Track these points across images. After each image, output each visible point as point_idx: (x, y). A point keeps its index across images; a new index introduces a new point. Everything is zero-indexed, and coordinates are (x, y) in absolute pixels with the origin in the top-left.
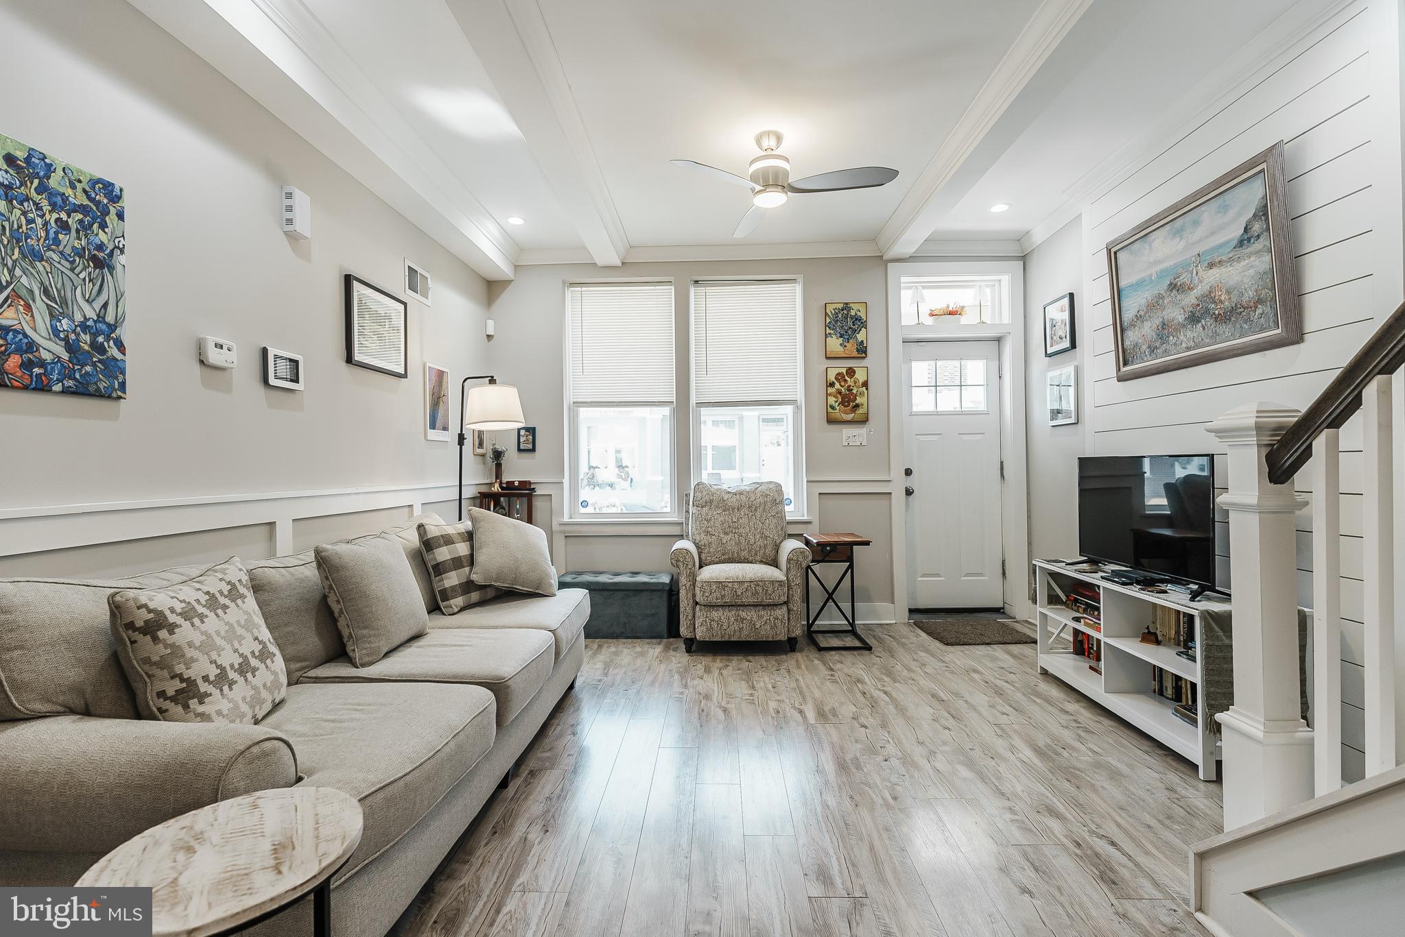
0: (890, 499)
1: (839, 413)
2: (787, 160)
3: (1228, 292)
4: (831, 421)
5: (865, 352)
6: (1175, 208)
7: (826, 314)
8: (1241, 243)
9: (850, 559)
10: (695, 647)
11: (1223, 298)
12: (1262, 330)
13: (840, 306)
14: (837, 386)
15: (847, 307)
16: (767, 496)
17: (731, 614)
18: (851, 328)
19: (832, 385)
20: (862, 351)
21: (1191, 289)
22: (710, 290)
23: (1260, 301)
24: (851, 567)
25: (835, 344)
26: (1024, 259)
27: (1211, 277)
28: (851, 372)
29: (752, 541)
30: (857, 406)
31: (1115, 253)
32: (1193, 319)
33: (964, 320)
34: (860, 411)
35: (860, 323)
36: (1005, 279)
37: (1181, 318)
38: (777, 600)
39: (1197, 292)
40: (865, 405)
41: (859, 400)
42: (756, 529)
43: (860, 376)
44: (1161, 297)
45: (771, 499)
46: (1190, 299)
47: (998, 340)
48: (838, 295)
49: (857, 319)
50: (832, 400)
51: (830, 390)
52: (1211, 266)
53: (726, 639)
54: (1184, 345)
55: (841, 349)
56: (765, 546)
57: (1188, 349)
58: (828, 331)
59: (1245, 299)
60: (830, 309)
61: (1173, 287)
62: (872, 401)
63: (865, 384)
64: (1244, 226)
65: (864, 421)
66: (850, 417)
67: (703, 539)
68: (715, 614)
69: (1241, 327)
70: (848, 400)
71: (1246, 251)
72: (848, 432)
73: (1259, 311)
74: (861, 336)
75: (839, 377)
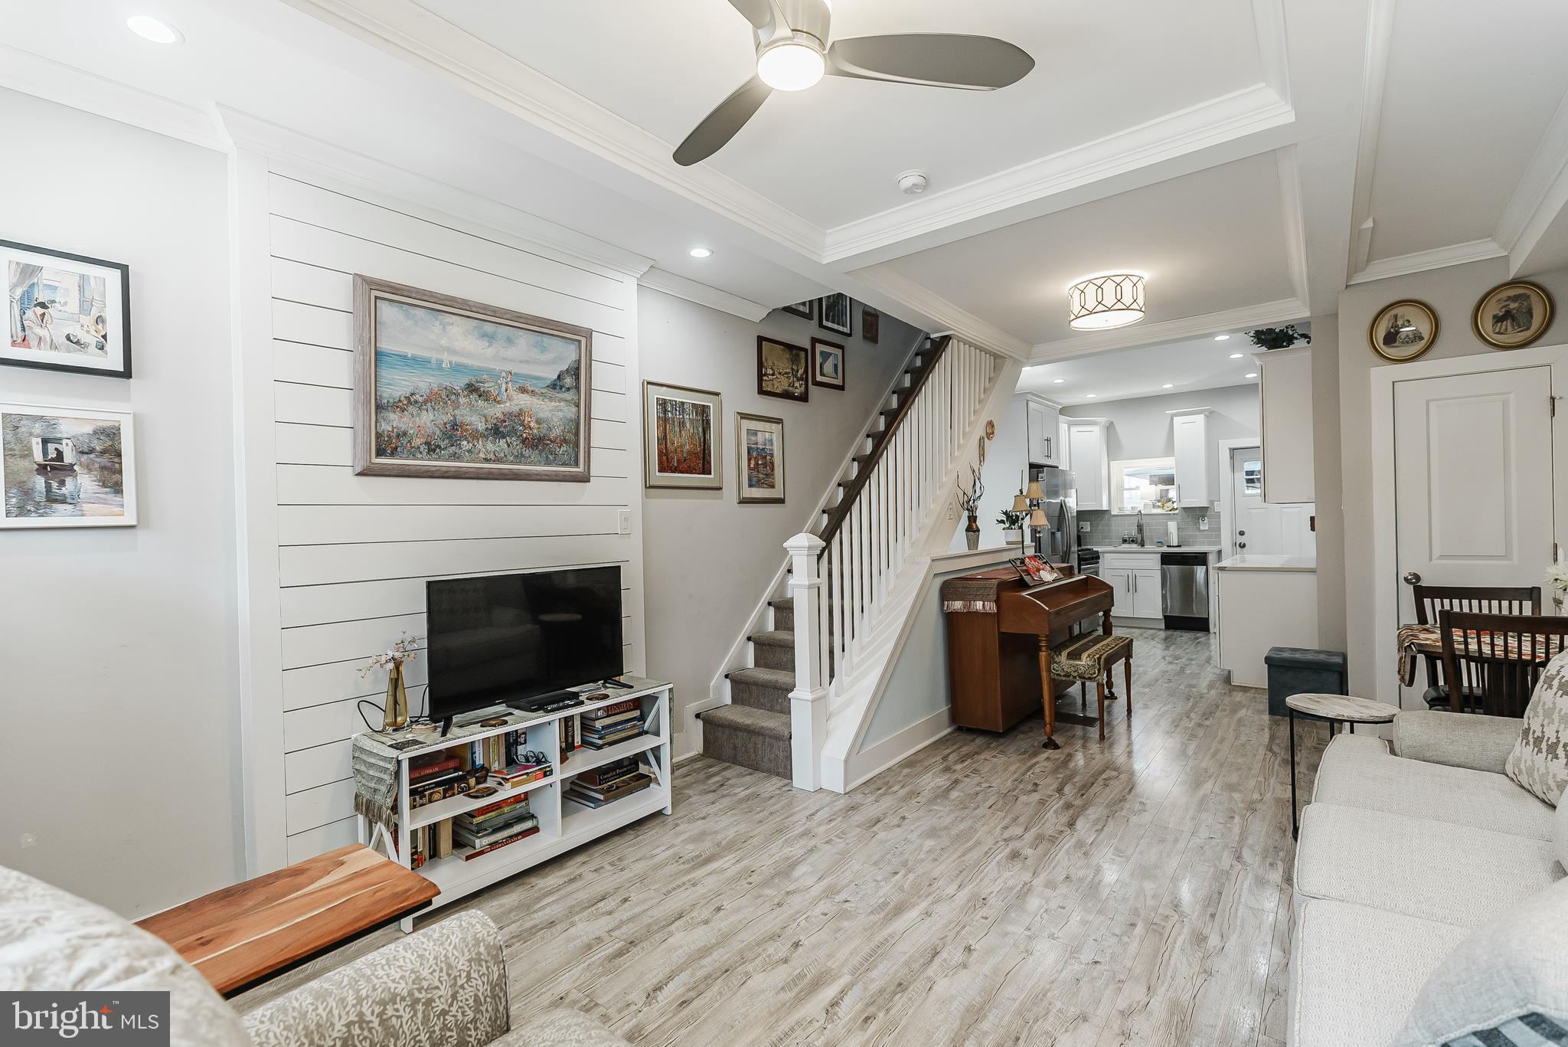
3: (538, 422)
8: (554, 386)
11: (532, 424)
12: (564, 464)
21: (499, 402)
23: (565, 441)
27: (523, 401)
31: (377, 299)
32: (496, 432)
37: (481, 426)
39: (507, 407)
44: (451, 392)
46: (496, 411)
52: (523, 390)
54: (482, 455)
57: (487, 460)
59: (552, 436)
61: (472, 388)
64: (558, 373)
69: (547, 457)
71: (557, 395)
73: (564, 448)
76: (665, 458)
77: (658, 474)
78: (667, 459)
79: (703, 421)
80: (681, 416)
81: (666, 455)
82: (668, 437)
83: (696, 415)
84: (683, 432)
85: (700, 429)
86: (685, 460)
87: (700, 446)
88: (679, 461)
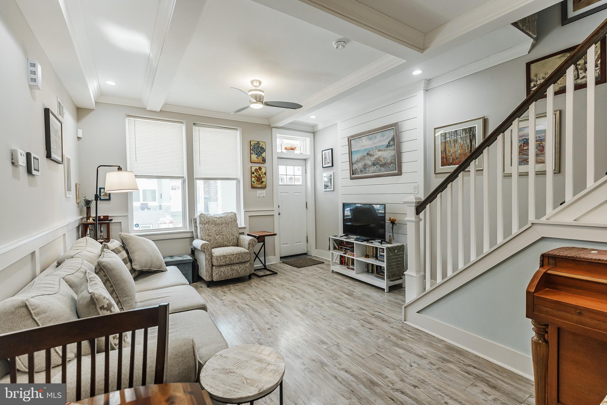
0: (274, 217)
1: (256, 184)
2: (263, 92)
3: (384, 159)
4: (253, 187)
5: (265, 161)
6: (369, 132)
7: (251, 145)
8: (387, 146)
9: (264, 241)
10: (211, 284)
11: (382, 160)
12: (392, 171)
13: (256, 142)
14: (255, 174)
15: (258, 143)
16: (232, 218)
17: (229, 268)
18: (260, 151)
19: (253, 173)
20: (264, 161)
21: (374, 156)
22: (200, 128)
23: (392, 163)
24: (264, 244)
25: (254, 157)
26: (314, 133)
27: (380, 154)
28: (260, 168)
29: (228, 237)
30: (262, 182)
31: (350, 140)
32: (374, 164)
33: (297, 152)
34: (264, 184)
35: (263, 150)
36: (308, 140)
37: (370, 164)
38: (247, 260)
39: (376, 157)
40: (265, 181)
41: (263, 180)
42: (229, 232)
43: (263, 170)
44: (364, 156)
45: (232, 219)
46: (373, 159)
47: (305, 160)
48: (256, 138)
49: (262, 148)
50: (253, 179)
51: (253, 175)
52: (379, 150)
53: (227, 278)
54: (371, 171)
55: (256, 159)
56: (234, 239)
57: (372, 173)
58: (252, 152)
59: (388, 162)
60: (252, 143)
61: (368, 154)
62: (267, 180)
63: (265, 174)
64: (388, 142)
65: (264, 187)
66: (260, 186)
67: (208, 238)
68: (222, 269)
69: (387, 169)
70: (259, 179)
71: (389, 149)
72: (259, 192)
73: (391, 165)
74: (263, 155)
75: (256, 170)
76: (445, 160)
77: (440, 167)
78: (446, 160)
79: (470, 136)
80: (455, 138)
81: (446, 158)
82: (447, 150)
83: (465, 134)
84: (456, 145)
85: (468, 141)
86: (457, 158)
87: (468, 149)
88: (453, 160)
